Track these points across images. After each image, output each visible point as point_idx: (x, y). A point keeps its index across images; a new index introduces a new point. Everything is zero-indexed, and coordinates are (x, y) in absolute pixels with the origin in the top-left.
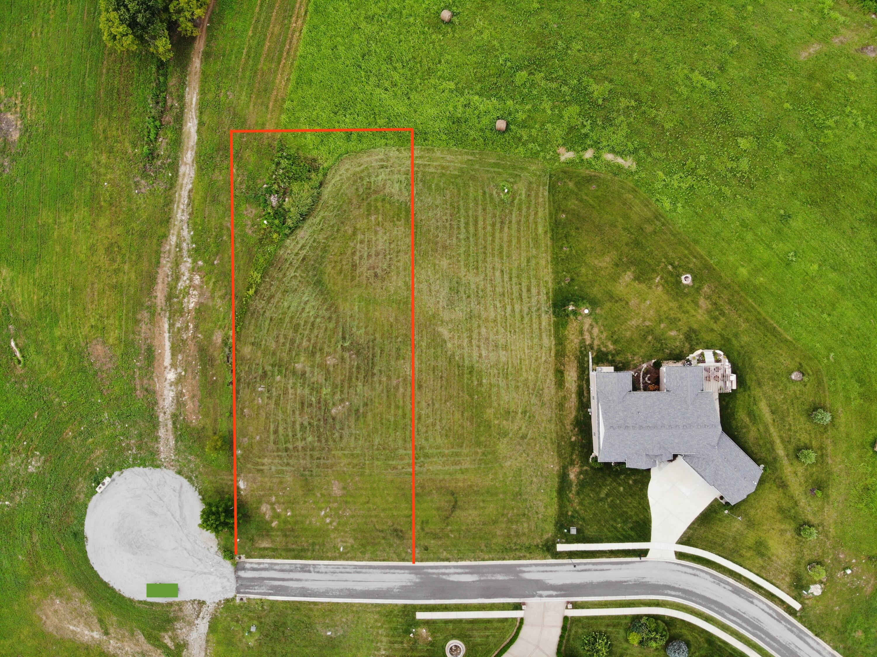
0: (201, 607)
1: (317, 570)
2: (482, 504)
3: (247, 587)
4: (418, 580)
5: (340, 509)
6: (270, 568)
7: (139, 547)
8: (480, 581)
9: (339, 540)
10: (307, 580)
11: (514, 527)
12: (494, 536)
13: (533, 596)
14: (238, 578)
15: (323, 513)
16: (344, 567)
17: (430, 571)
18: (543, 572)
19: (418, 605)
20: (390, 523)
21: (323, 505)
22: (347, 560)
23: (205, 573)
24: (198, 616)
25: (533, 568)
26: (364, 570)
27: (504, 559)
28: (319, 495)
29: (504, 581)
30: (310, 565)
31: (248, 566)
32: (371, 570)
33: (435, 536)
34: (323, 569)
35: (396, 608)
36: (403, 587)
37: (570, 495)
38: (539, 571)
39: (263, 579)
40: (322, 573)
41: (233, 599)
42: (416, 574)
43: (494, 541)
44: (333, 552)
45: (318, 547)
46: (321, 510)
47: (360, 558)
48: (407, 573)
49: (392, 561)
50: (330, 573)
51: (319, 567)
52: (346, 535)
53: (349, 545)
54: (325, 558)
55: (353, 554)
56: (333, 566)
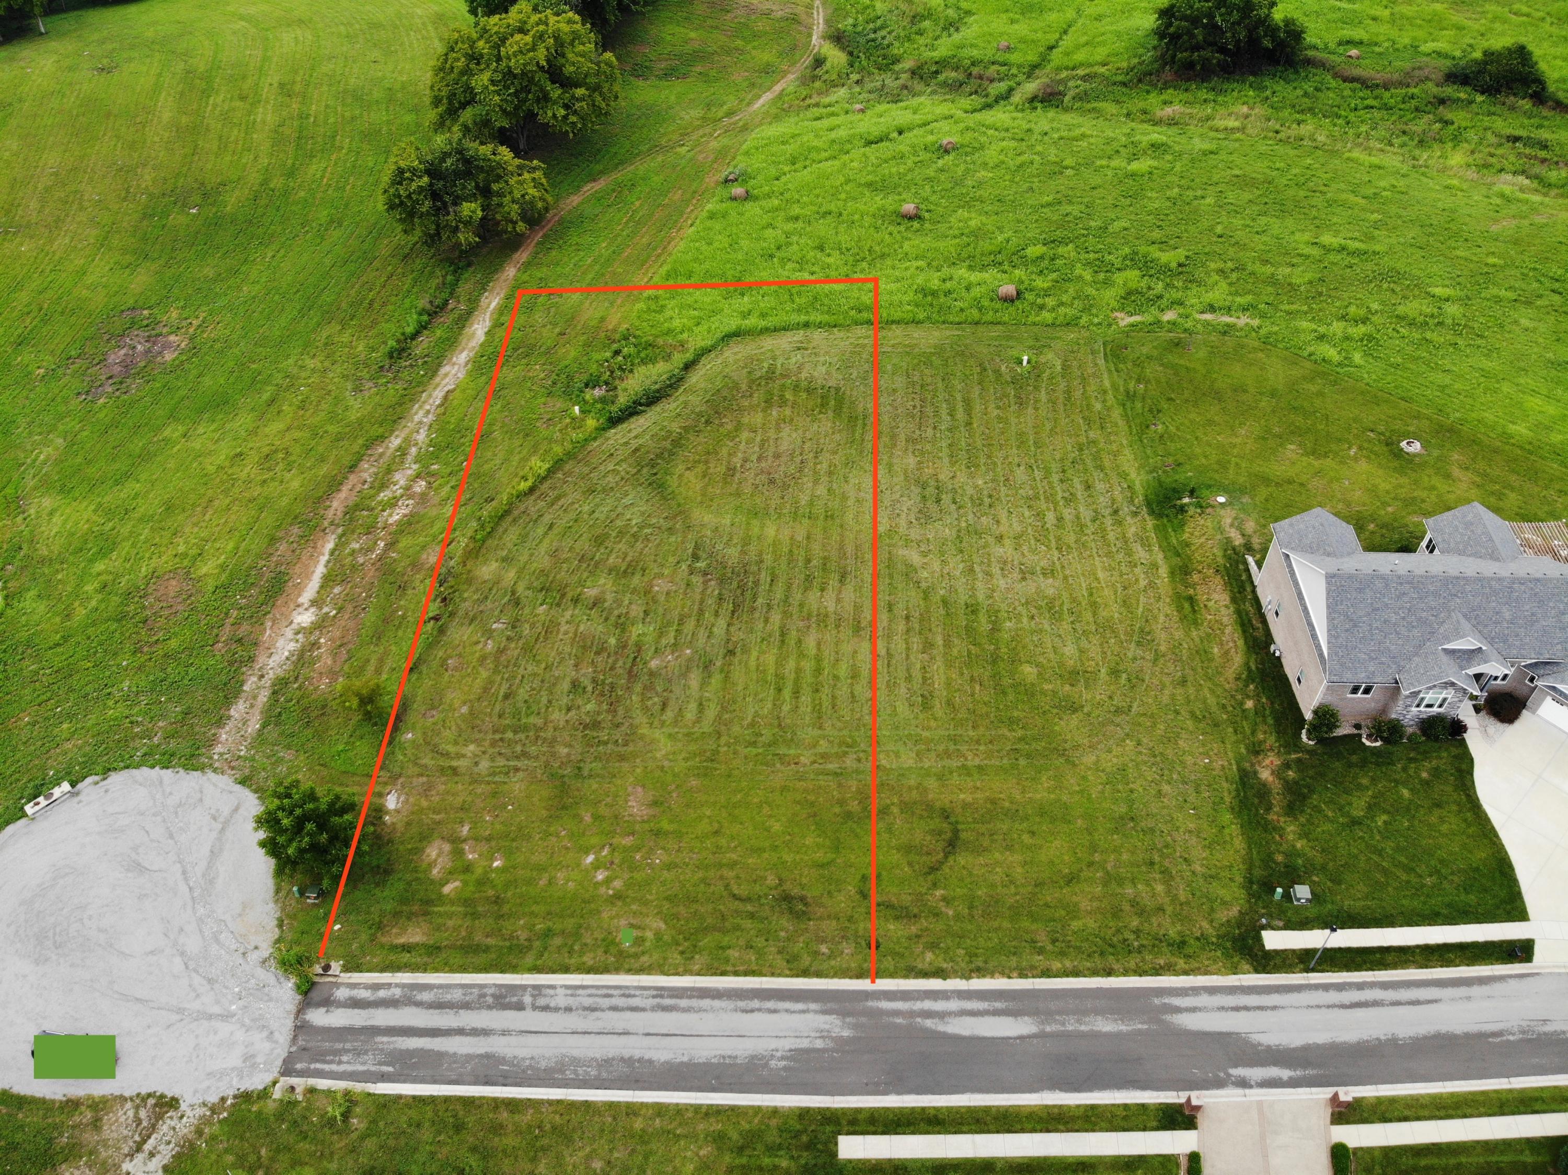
0: (160, 1117)
1: (542, 1002)
2: (1026, 838)
3: (320, 1056)
4: (846, 1033)
5: (639, 849)
6: (408, 999)
7: (57, 946)
8: (1041, 1035)
9: (623, 922)
10: (505, 1033)
11: (1129, 891)
12: (1073, 912)
13: (1219, 1084)
14: (301, 1028)
15: (590, 858)
16: (627, 993)
17: (885, 1005)
18: (1237, 1009)
19: (844, 1111)
20: (771, 880)
21: (594, 840)
22: (640, 971)
23: (210, 1017)
24: (139, 1148)
25: (1204, 1000)
26: (684, 1003)
27: (1109, 973)
28: (588, 818)
29: (1118, 1035)
30: (524, 988)
31: (342, 994)
32: (706, 1003)
33: (903, 914)
34: (561, 1000)
35: (774, 1122)
36: (797, 1055)
37: (1272, 817)
38: (1222, 1009)
39: (375, 1031)
40: (557, 1009)
41: (264, 1094)
42: (843, 1014)
43: (1076, 925)
44: (600, 952)
45: (557, 941)
46: (587, 853)
47: (676, 966)
48: (816, 1012)
49: (773, 975)
50: (580, 1012)
51: (551, 992)
52: (645, 910)
53: (649, 935)
54: (572, 968)
55: (656, 956)
56: (594, 991)
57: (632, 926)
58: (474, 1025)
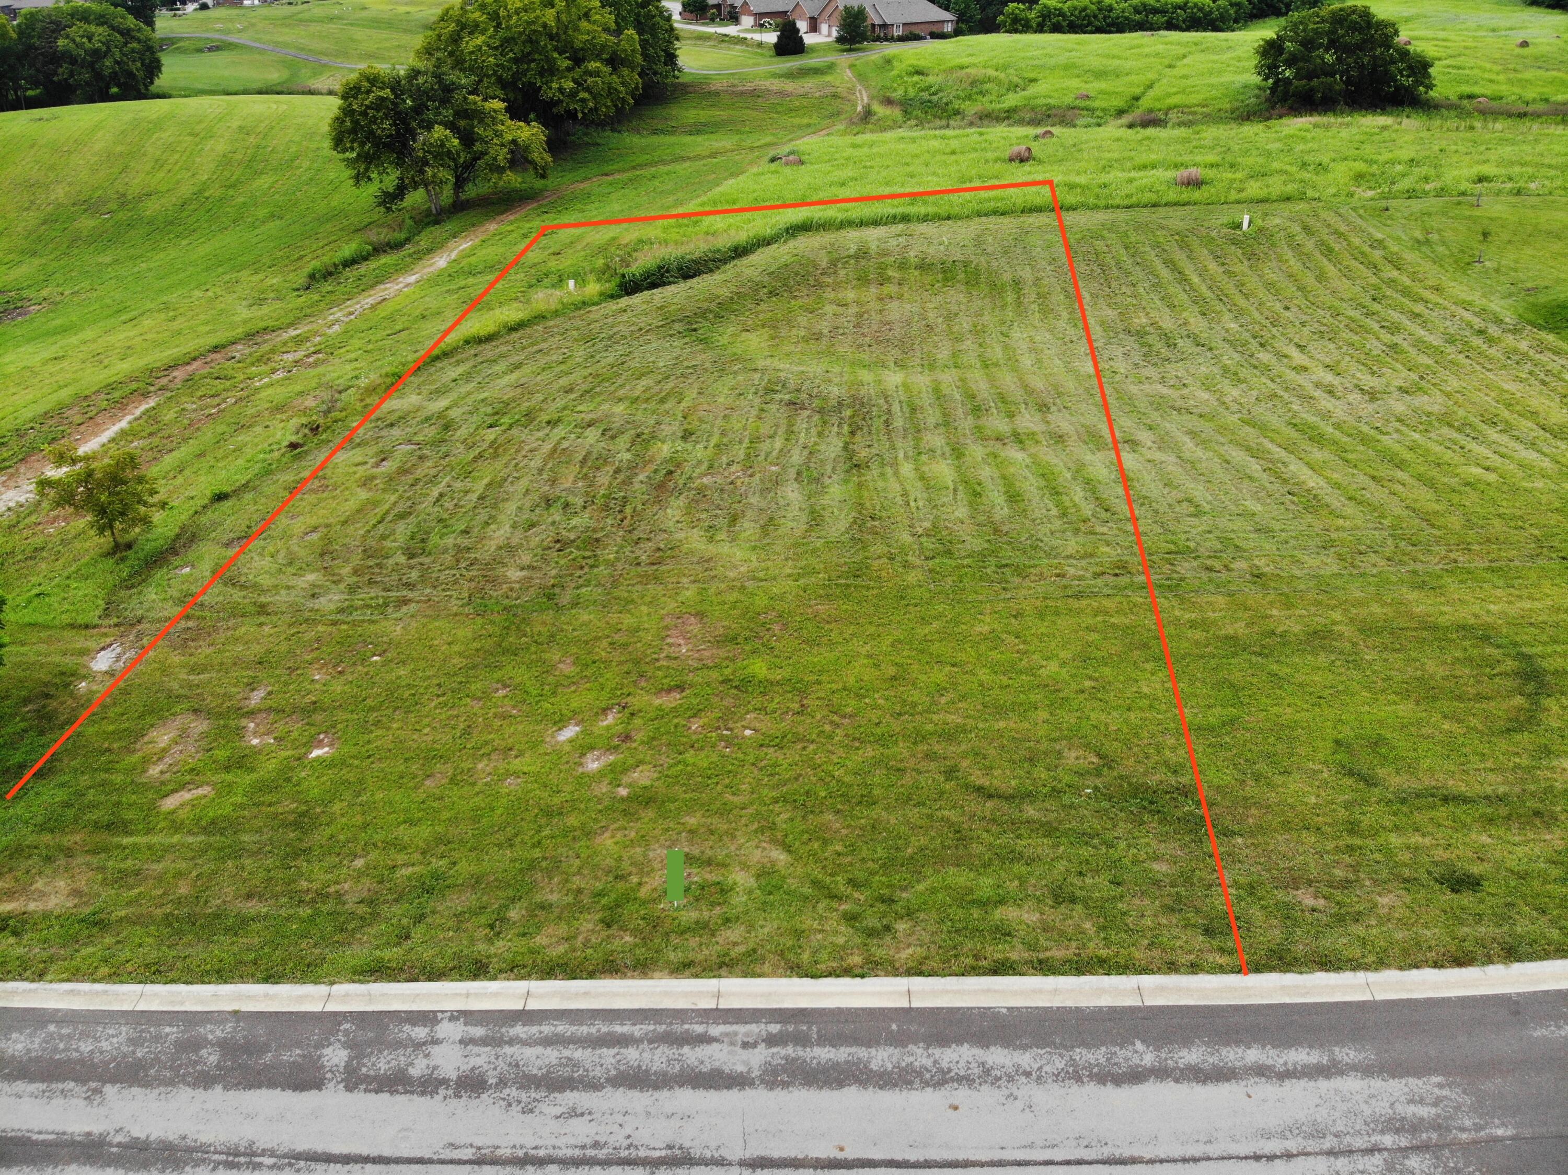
1: (381, 1063)
5: (696, 712)
9: (659, 853)
15: (569, 733)
16: (677, 1031)
20: (1077, 758)
21: (579, 702)
22: (720, 966)
26: (881, 1056)
30: (330, 1021)
34: (448, 1057)
40: (430, 1085)
44: (587, 924)
45: (457, 902)
46: (561, 722)
47: (840, 952)
48: (1367, 1071)
49: (1172, 967)
50: (513, 1092)
51: (420, 1033)
52: (722, 826)
53: (741, 879)
54: (495, 965)
55: (767, 928)
56: (562, 1028)
57: (690, 859)
58: (138, 1132)
